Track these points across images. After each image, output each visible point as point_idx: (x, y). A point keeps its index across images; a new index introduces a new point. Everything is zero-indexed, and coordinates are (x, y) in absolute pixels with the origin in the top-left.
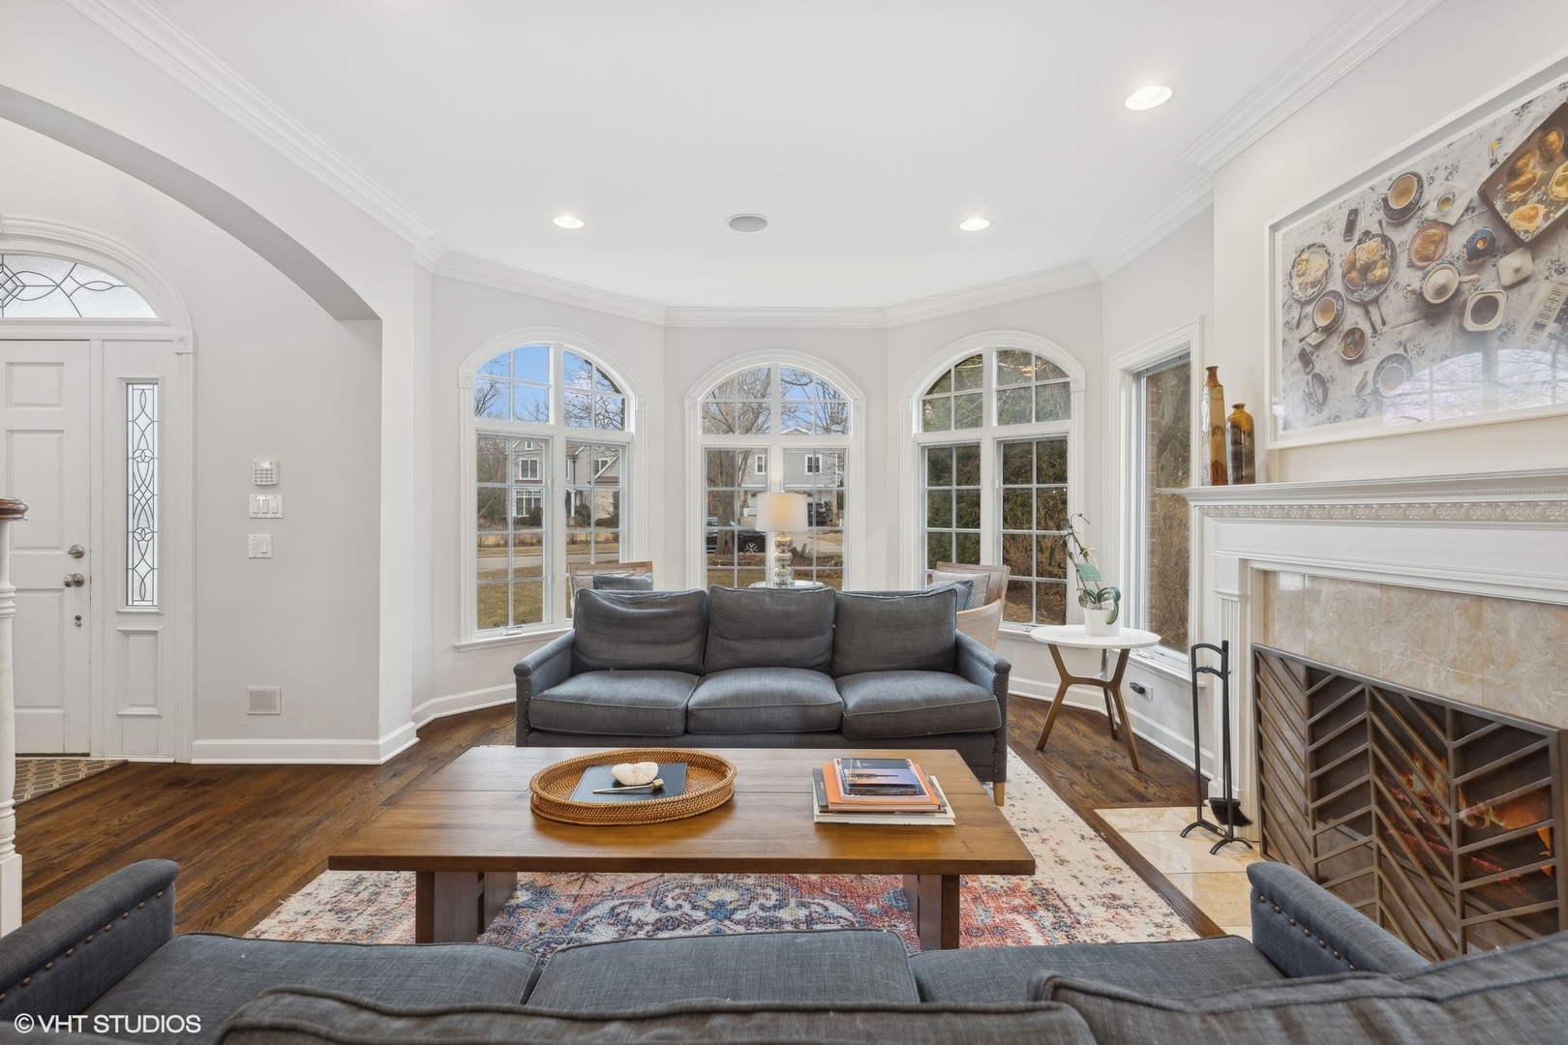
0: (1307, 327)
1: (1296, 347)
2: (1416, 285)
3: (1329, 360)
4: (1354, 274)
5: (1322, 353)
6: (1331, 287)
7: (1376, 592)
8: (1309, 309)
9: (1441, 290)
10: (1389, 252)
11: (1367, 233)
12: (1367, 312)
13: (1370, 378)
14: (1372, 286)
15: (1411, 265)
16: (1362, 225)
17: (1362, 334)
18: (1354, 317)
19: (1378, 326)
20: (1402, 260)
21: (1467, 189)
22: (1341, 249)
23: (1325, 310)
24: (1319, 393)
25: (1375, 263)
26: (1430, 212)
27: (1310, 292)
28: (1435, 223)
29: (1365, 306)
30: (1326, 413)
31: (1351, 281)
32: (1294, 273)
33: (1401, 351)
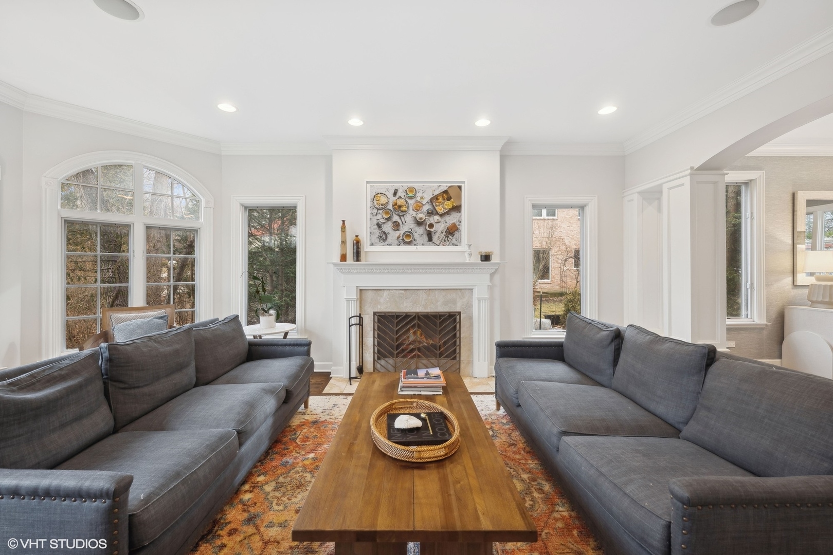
0: (379, 217)
1: (375, 222)
2: (415, 215)
3: (388, 227)
4: (396, 206)
5: (385, 225)
6: (388, 208)
7: (402, 292)
8: (381, 211)
9: (421, 219)
10: (407, 205)
11: (400, 197)
12: (401, 218)
13: (401, 235)
14: (402, 211)
15: (413, 210)
16: (399, 194)
17: (399, 223)
18: (396, 218)
19: (404, 222)
20: (411, 208)
21: (428, 197)
22: (393, 199)
23: (387, 213)
24: (384, 237)
25: (403, 206)
26: (418, 199)
27: (381, 206)
28: (419, 202)
29: (400, 216)
30: (387, 242)
31: (395, 208)
32: (375, 199)
33: (410, 230)
